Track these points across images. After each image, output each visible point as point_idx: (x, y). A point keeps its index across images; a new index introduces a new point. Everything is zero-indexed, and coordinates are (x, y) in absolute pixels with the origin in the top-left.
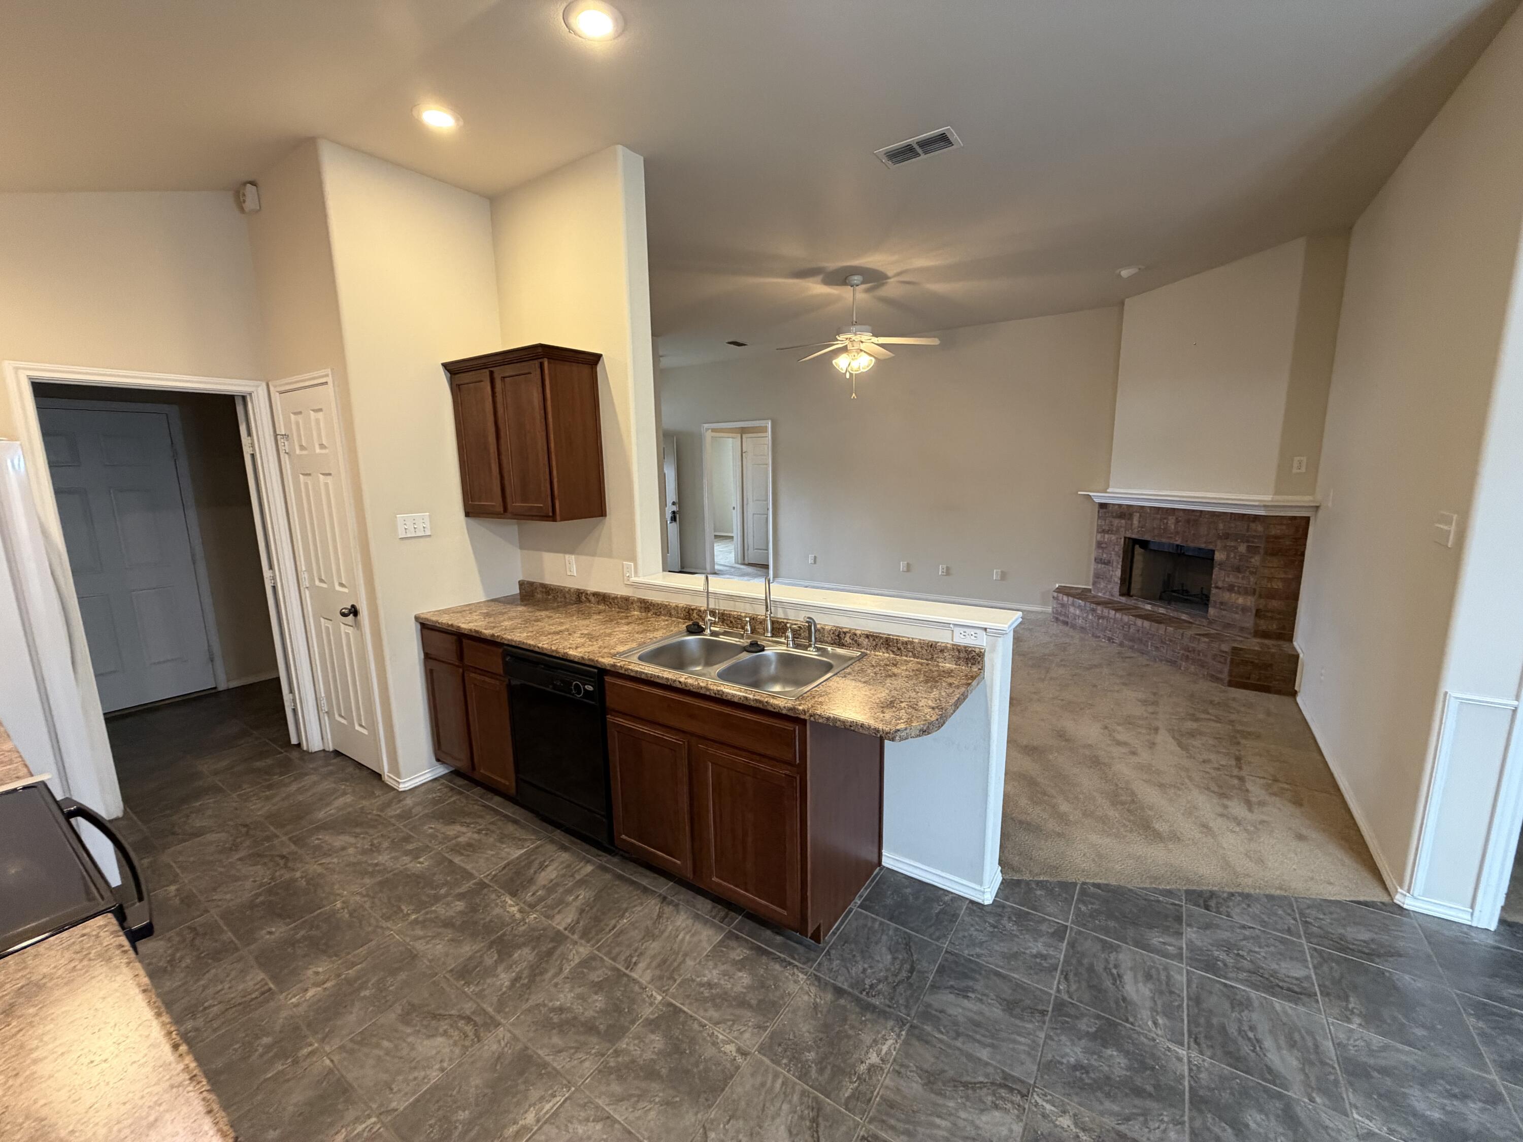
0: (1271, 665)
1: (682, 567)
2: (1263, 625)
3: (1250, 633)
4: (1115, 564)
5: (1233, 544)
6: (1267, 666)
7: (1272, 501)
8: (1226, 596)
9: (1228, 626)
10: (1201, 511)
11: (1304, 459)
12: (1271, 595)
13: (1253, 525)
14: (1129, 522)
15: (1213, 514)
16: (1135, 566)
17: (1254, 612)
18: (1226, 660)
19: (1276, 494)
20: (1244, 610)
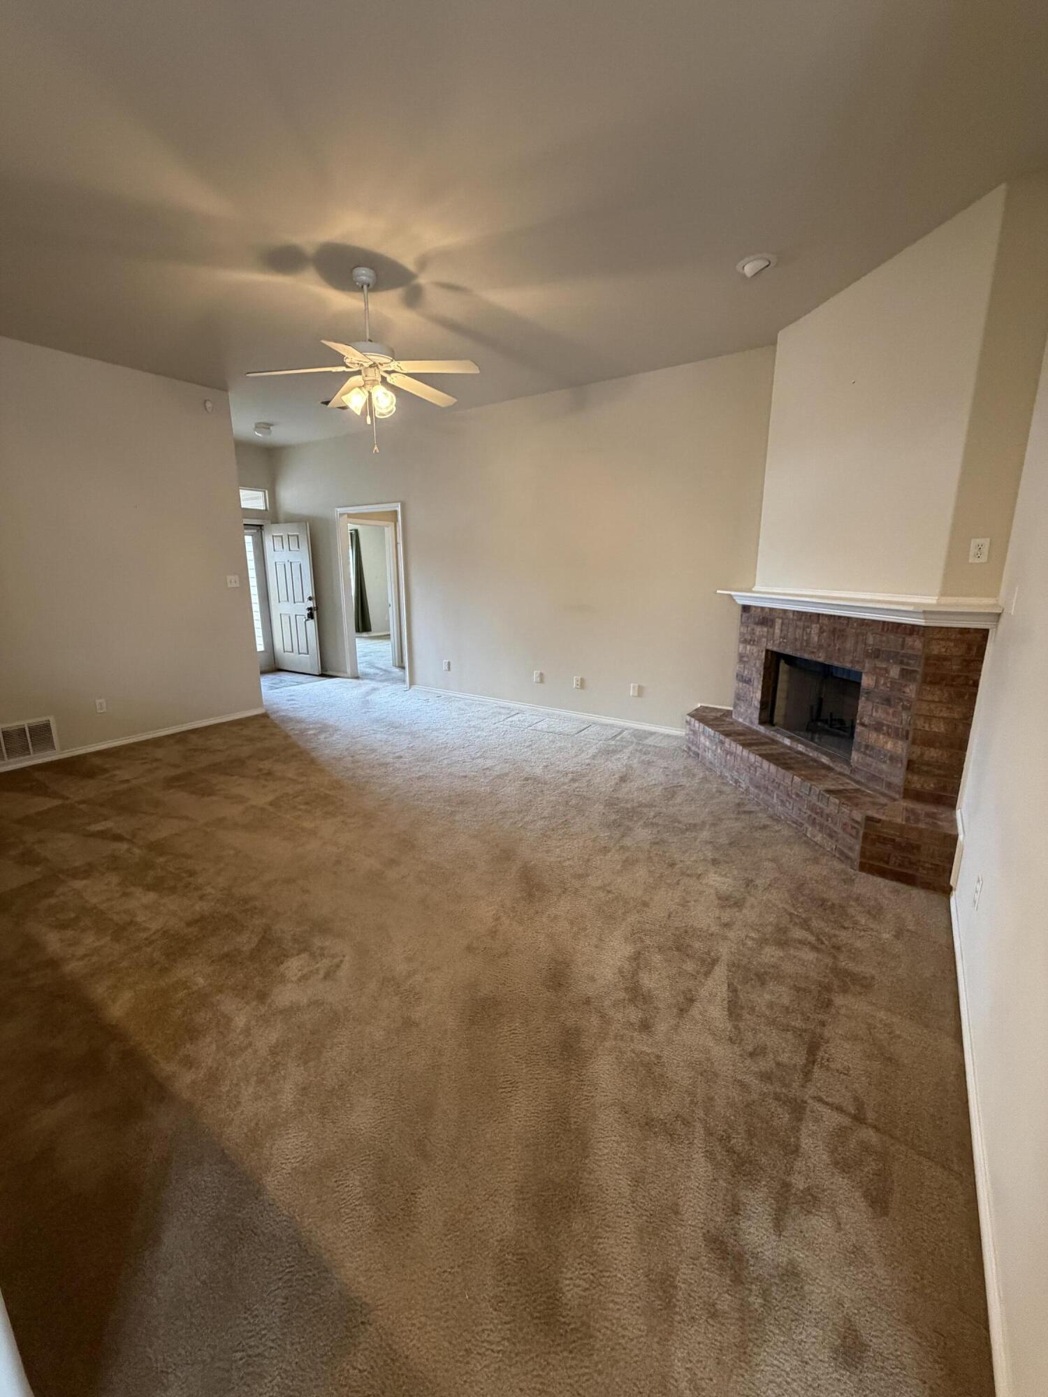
0: (918, 847)
1: (323, 667)
2: (917, 782)
3: (898, 792)
4: (756, 683)
5: (884, 665)
6: (913, 848)
7: (938, 605)
8: (873, 737)
9: (873, 778)
10: (849, 619)
11: (986, 542)
12: (929, 741)
13: (909, 640)
14: (771, 630)
15: (863, 622)
16: (779, 686)
17: (905, 763)
18: (858, 833)
19: (943, 594)
20: (893, 759)
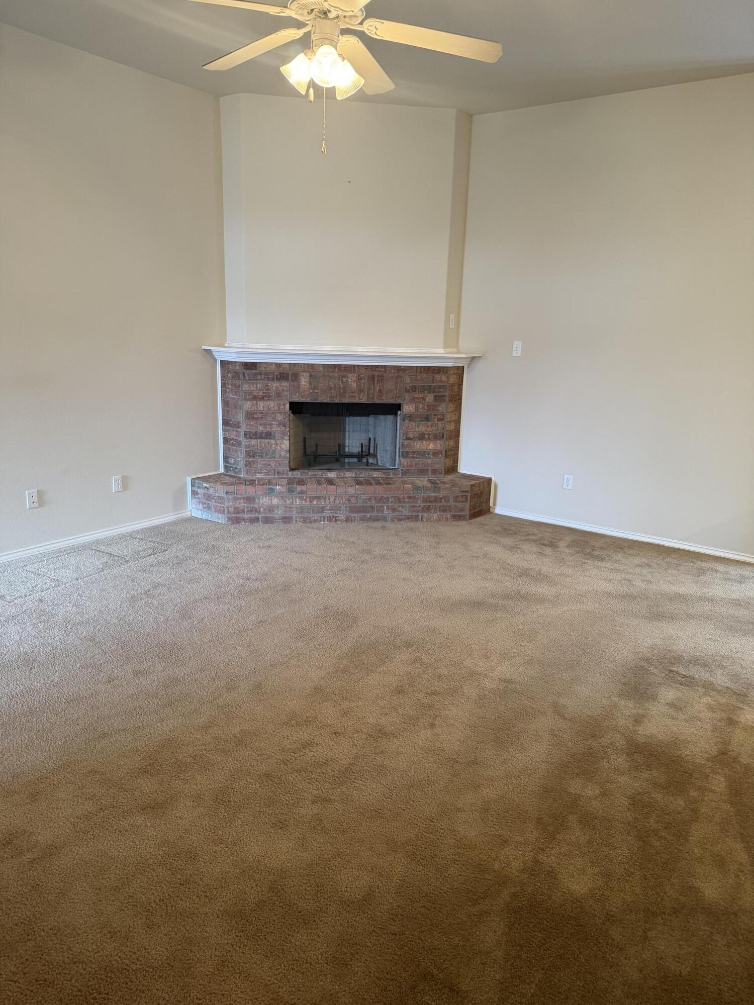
2: (448, 463)
3: (442, 473)
5: (421, 396)
9: (421, 471)
12: (450, 436)
13: (437, 377)
14: (295, 384)
15: (399, 369)
17: (444, 453)
18: (466, 498)
19: (444, 346)
20: (435, 453)
